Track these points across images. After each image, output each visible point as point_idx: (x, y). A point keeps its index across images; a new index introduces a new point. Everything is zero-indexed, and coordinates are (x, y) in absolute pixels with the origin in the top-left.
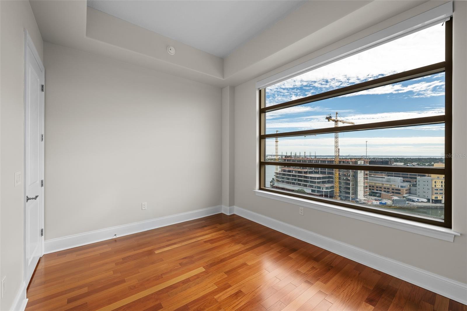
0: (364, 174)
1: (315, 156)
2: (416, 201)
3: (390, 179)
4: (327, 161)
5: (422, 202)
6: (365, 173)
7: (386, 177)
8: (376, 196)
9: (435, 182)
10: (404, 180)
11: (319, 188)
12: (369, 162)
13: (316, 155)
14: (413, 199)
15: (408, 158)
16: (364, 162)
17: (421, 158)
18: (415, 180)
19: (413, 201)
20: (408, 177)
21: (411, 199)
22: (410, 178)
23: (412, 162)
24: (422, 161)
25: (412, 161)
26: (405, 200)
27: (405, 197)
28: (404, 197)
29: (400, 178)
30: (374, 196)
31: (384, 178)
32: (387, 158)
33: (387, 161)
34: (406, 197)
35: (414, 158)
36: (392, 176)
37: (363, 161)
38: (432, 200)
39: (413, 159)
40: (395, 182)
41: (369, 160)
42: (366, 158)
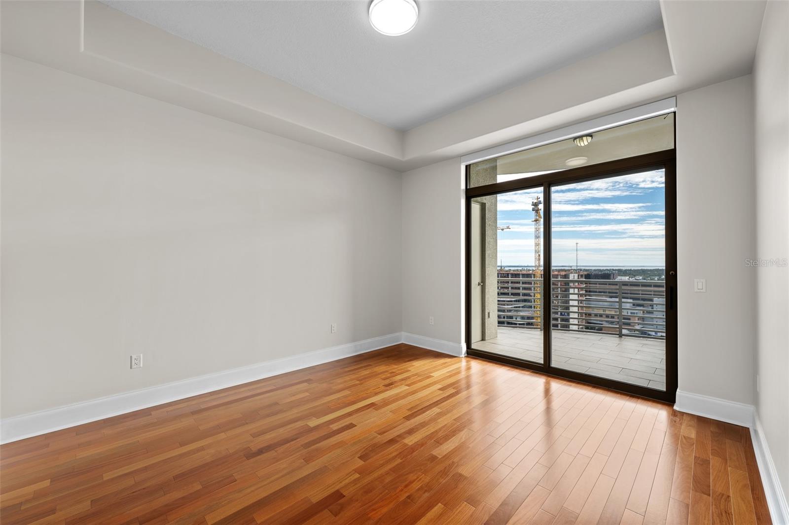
1: (501, 267)
4: (522, 274)
11: (511, 317)
12: (585, 275)
13: (503, 265)
15: (628, 269)
16: (578, 275)
17: (645, 268)
23: (635, 276)
24: (649, 274)
25: (634, 274)
29: (629, 300)
32: (607, 270)
33: (608, 274)
35: (635, 269)
37: (577, 275)
39: (635, 271)
41: (586, 273)
42: (581, 270)
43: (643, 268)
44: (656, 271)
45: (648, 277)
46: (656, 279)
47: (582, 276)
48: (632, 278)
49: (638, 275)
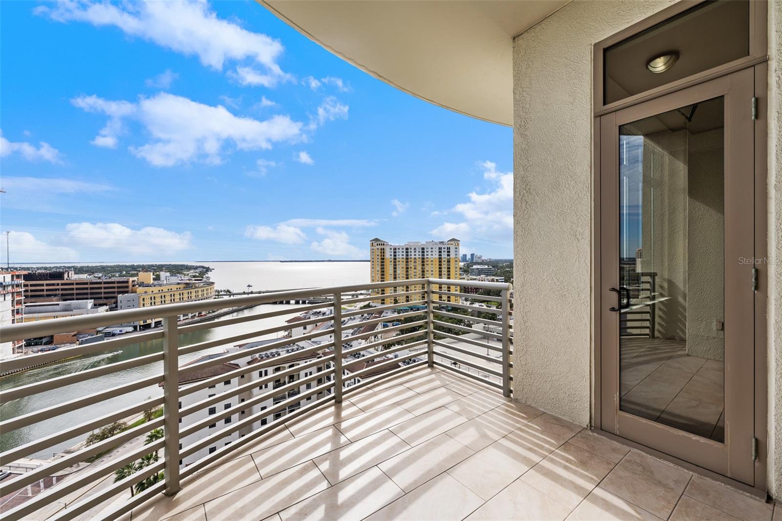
0: (13, 301)
2: (119, 334)
3: (69, 305)
5: (127, 332)
6: (16, 299)
7: (61, 303)
8: (41, 344)
9: (143, 300)
10: (96, 302)
12: (24, 275)
14: (114, 332)
16: (12, 276)
18: (113, 300)
19: (114, 335)
20: (101, 298)
21: (110, 332)
22: (105, 298)
23: (93, 273)
24: (109, 270)
26: (101, 337)
27: (100, 331)
28: (98, 332)
29: (89, 301)
30: (36, 344)
31: (58, 304)
34: (102, 331)
36: (73, 299)
37: (10, 275)
38: (140, 326)
40: (80, 309)
41: (26, 272)
42: (16, 269)
43: (102, 264)
44: (117, 267)
45: (109, 273)
46: (117, 275)
47: (18, 277)
48: (90, 275)
49: (96, 272)
